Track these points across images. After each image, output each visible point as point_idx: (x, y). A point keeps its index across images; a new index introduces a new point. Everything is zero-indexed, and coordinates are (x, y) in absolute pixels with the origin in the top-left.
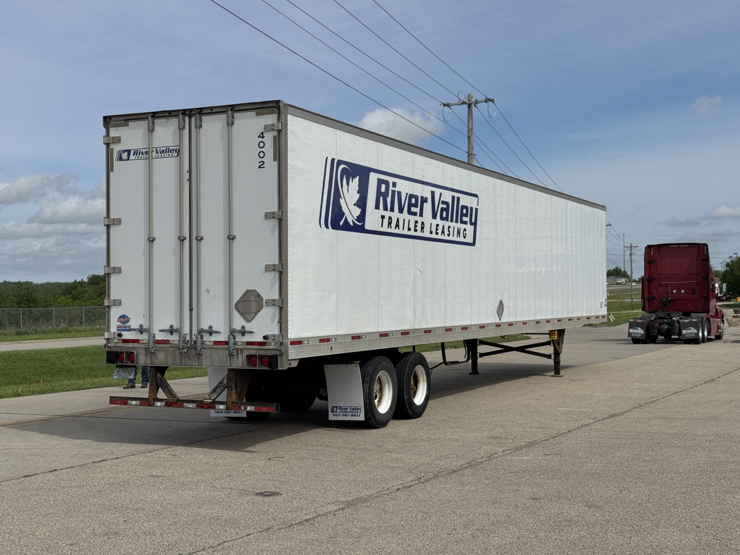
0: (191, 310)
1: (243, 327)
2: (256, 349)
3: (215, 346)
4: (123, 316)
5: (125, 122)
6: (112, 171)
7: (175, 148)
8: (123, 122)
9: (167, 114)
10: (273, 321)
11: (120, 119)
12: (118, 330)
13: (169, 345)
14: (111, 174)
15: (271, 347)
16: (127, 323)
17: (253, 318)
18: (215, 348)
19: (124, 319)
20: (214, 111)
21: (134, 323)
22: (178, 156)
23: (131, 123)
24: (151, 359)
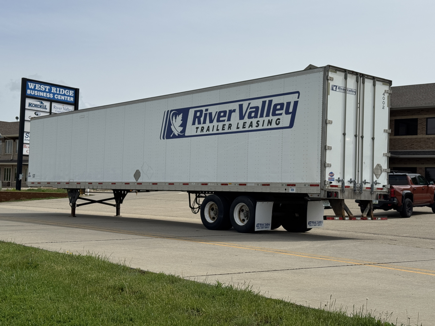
0: (358, 171)
1: (376, 181)
2: (380, 191)
3: (366, 190)
4: (331, 173)
5: (336, 71)
6: (329, 95)
7: (354, 90)
8: (335, 70)
9: (352, 73)
10: (385, 179)
11: (333, 68)
12: (329, 180)
13: (350, 189)
14: (328, 96)
15: (385, 191)
16: (333, 176)
17: (379, 177)
18: (366, 191)
19: (332, 174)
20: (369, 77)
21: (336, 177)
22: (355, 95)
23: (338, 72)
24: (343, 195)
